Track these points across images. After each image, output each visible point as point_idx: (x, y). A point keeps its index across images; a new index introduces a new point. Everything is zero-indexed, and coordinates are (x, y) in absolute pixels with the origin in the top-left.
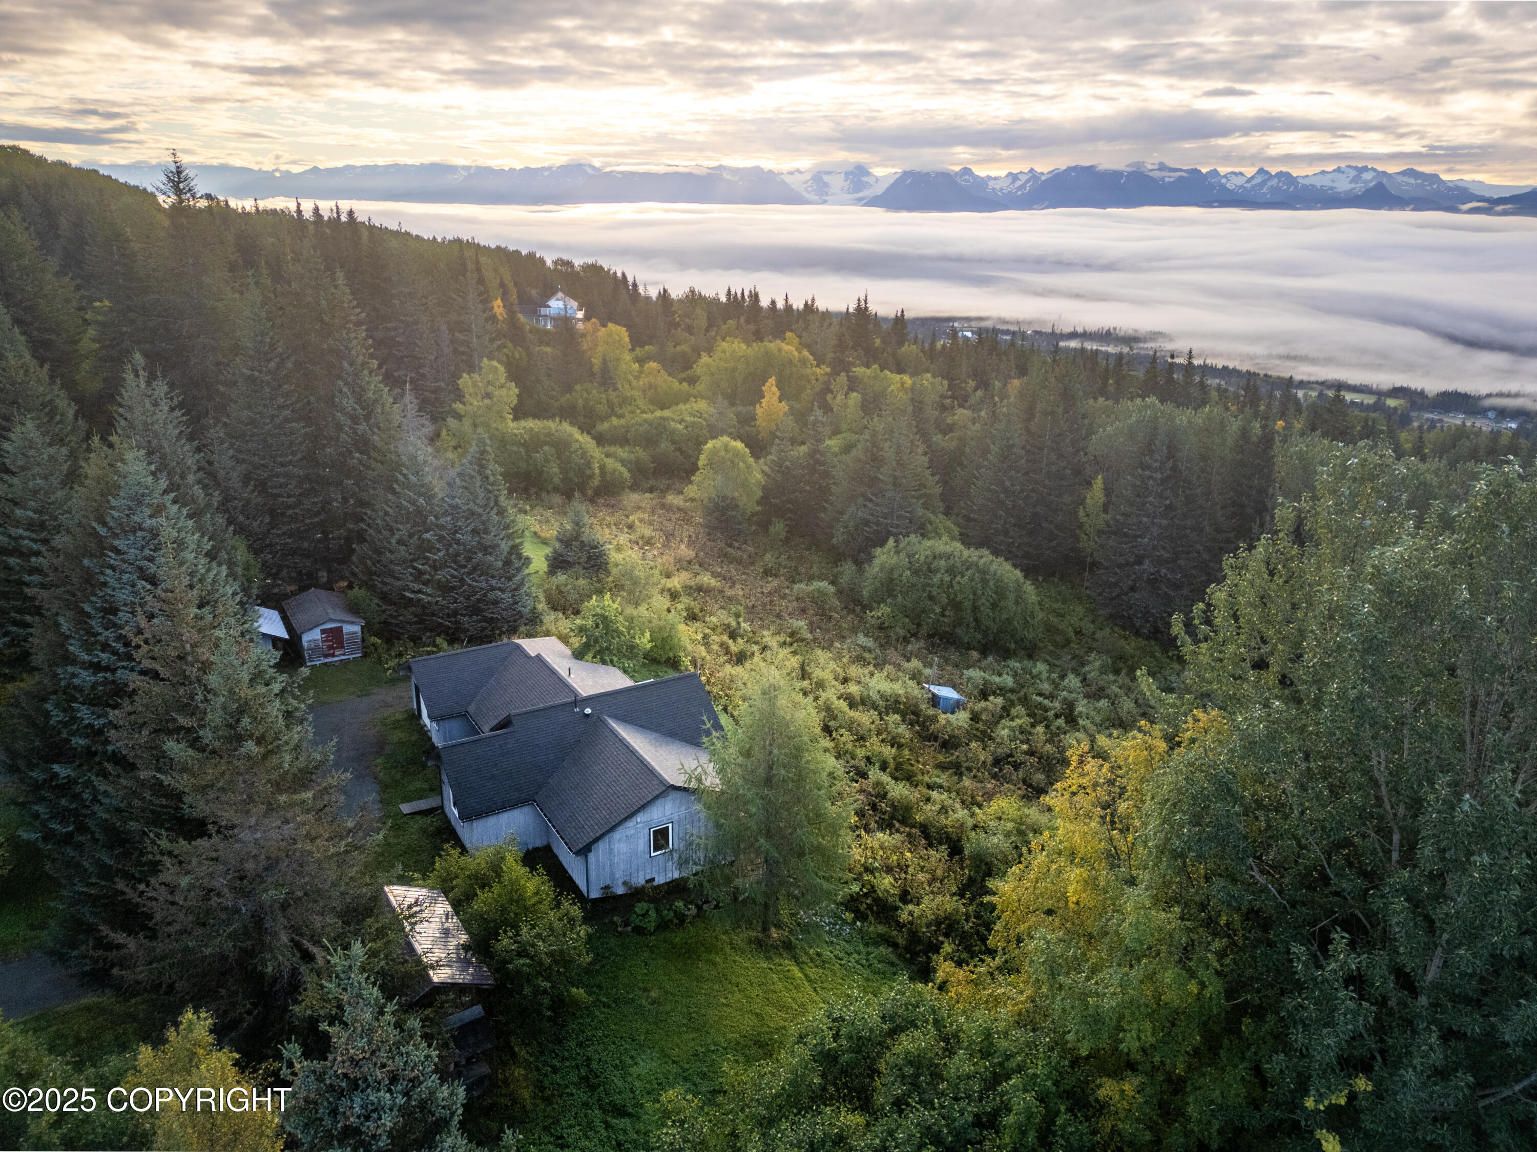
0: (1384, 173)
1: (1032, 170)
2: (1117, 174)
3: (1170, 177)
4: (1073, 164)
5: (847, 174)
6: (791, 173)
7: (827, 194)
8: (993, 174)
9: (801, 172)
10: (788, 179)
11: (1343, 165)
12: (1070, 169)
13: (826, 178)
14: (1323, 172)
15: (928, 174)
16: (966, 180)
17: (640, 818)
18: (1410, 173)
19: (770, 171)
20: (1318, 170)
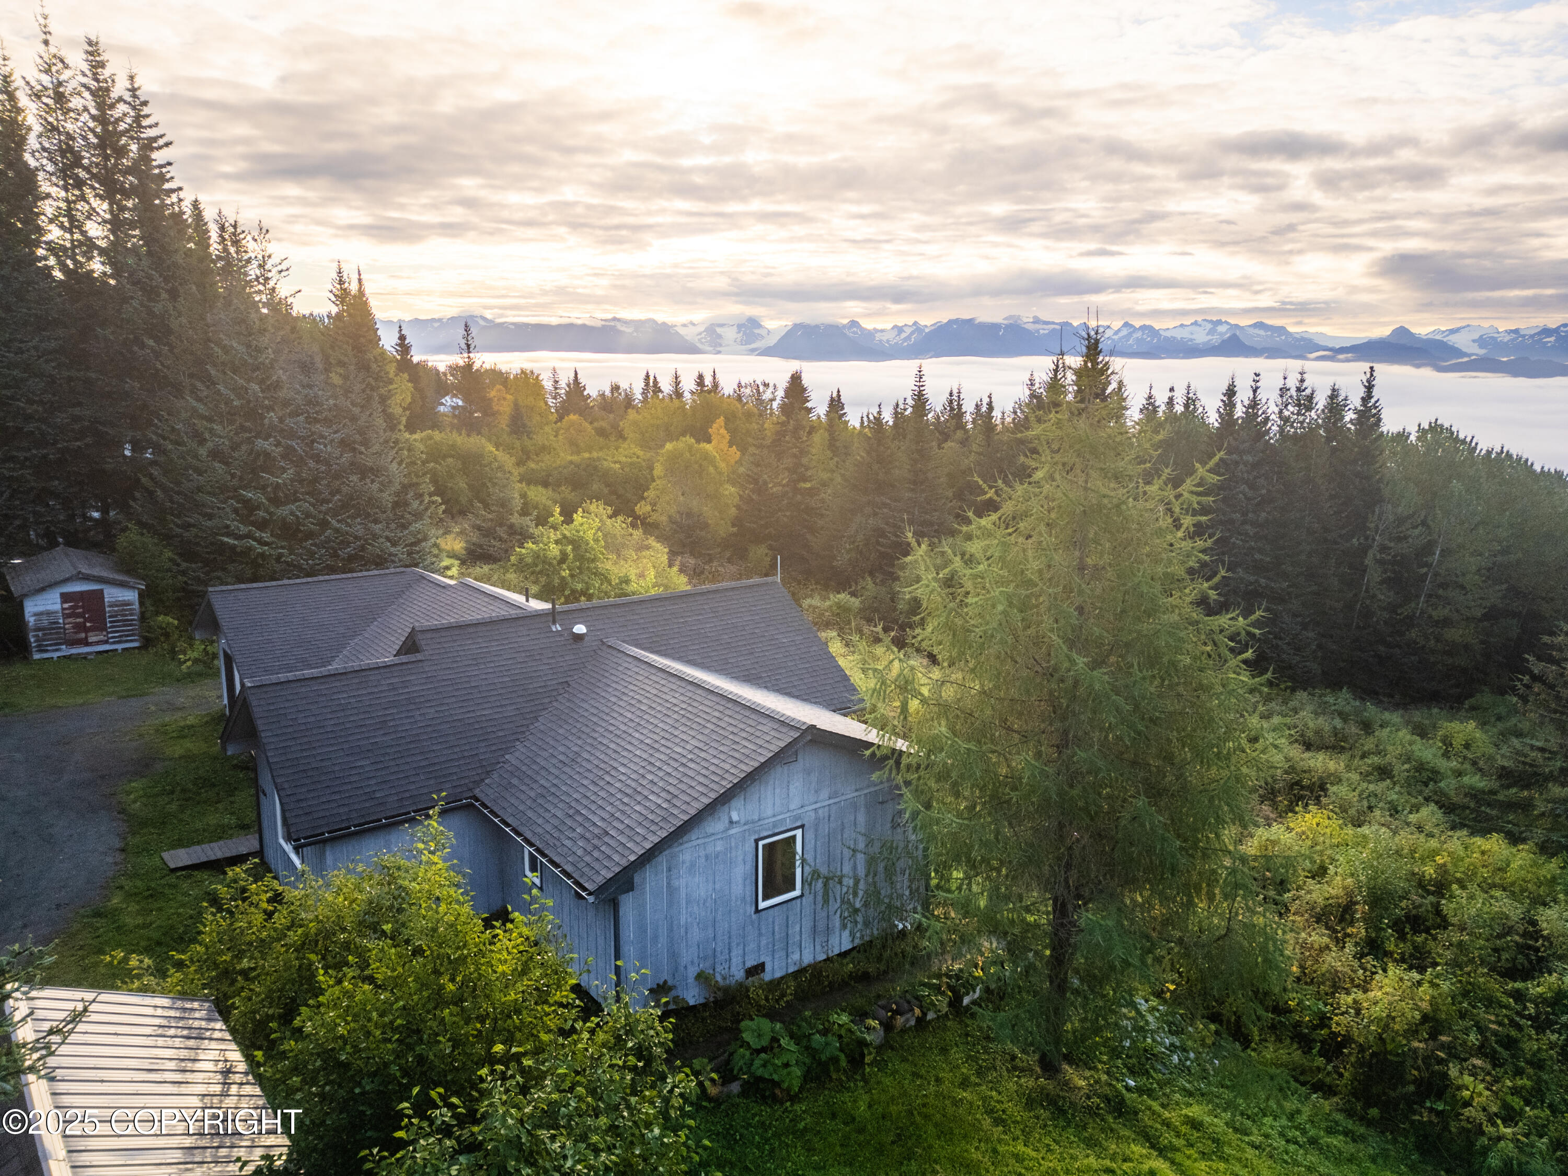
0: (1237, 325)
1: (915, 323)
2: (995, 327)
3: (1044, 330)
4: (954, 317)
5: (740, 326)
6: (684, 325)
7: (721, 345)
8: (880, 326)
9: (694, 324)
10: (682, 331)
11: (1199, 319)
12: (951, 322)
13: (719, 330)
14: (1182, 325)
15: (817, 326)
16: (854, 333)
17: (737, 812)
18: (1260, 325)
19: (664, 324)
20: (1178, 323)
